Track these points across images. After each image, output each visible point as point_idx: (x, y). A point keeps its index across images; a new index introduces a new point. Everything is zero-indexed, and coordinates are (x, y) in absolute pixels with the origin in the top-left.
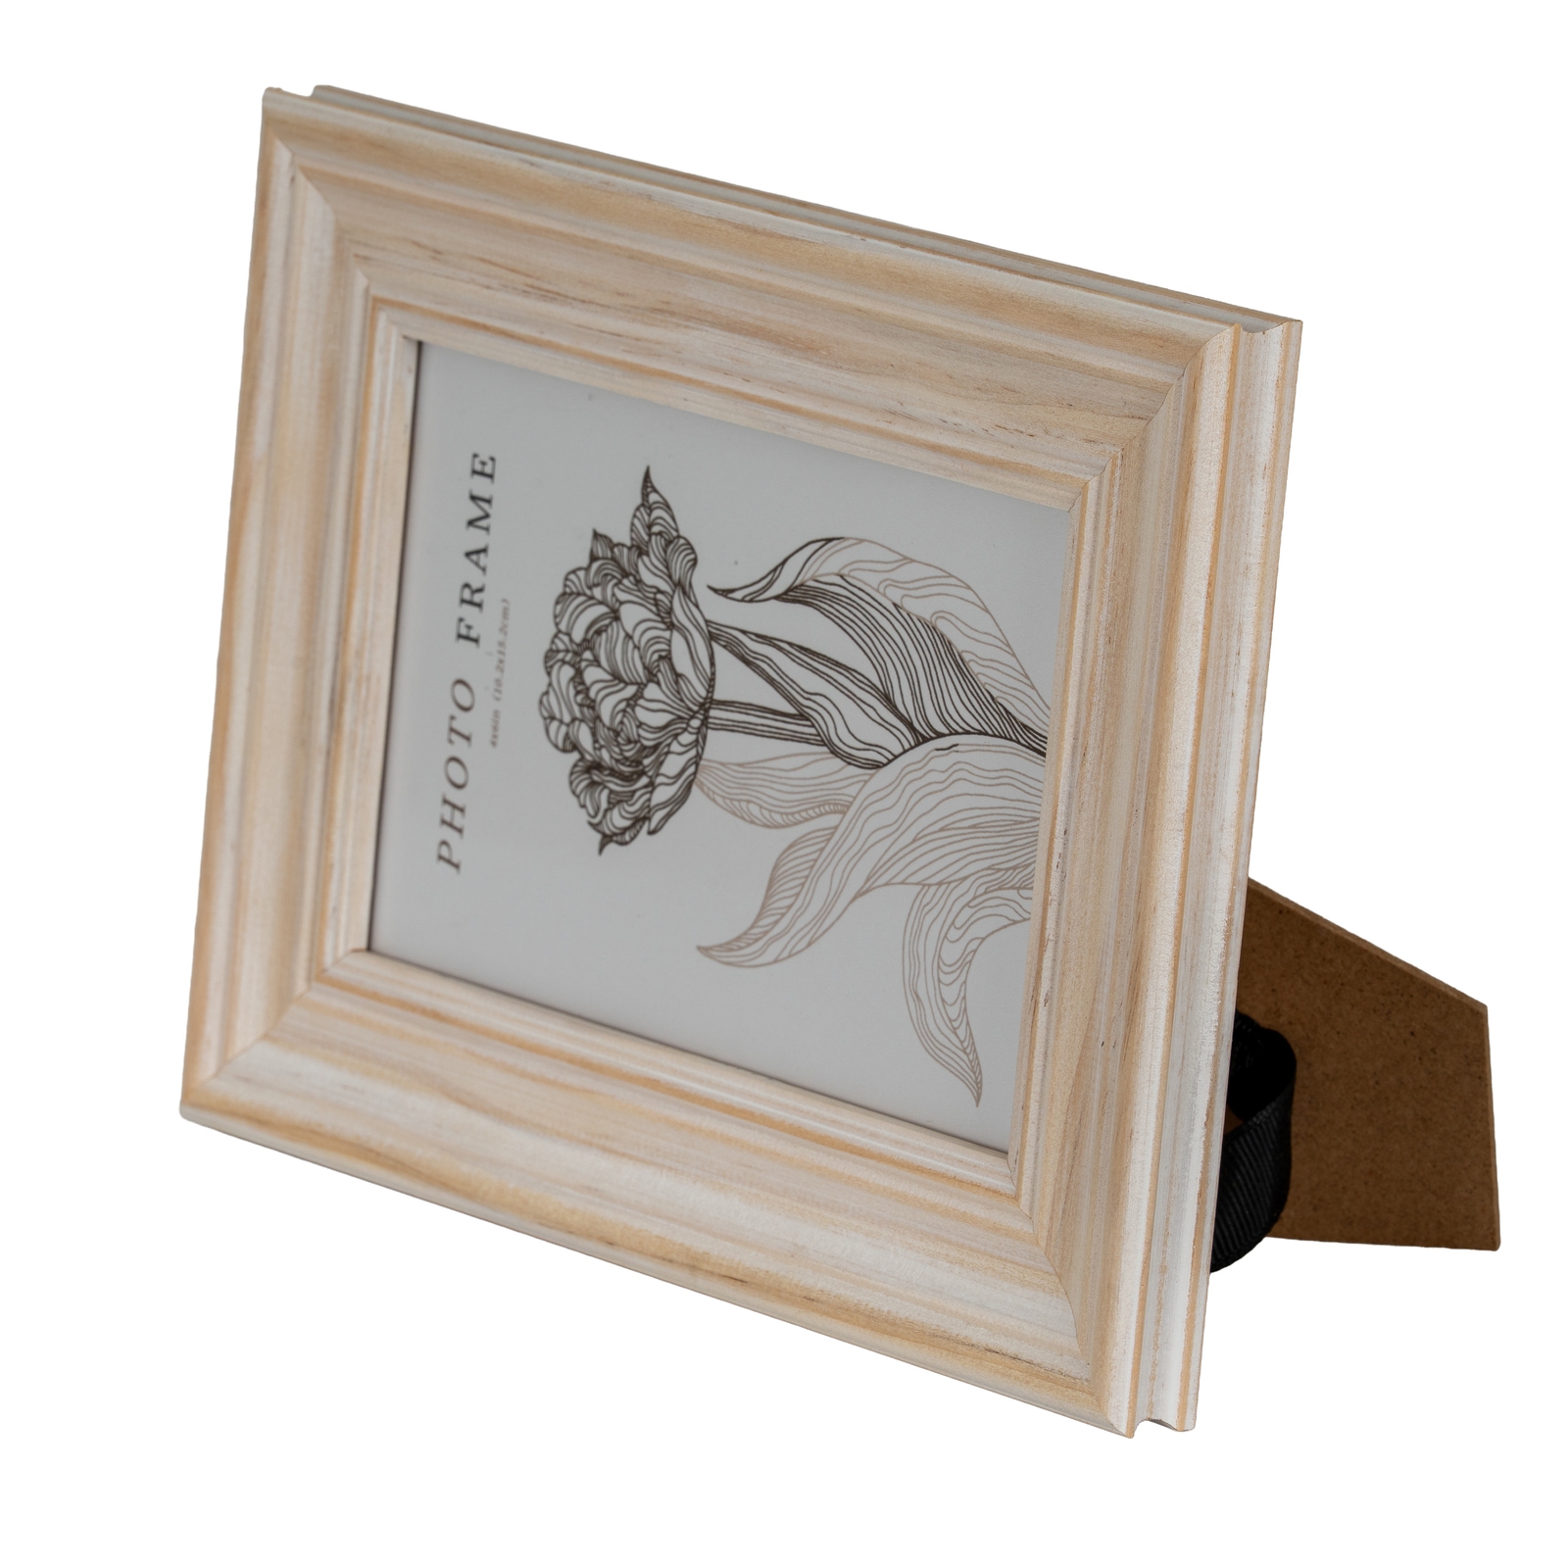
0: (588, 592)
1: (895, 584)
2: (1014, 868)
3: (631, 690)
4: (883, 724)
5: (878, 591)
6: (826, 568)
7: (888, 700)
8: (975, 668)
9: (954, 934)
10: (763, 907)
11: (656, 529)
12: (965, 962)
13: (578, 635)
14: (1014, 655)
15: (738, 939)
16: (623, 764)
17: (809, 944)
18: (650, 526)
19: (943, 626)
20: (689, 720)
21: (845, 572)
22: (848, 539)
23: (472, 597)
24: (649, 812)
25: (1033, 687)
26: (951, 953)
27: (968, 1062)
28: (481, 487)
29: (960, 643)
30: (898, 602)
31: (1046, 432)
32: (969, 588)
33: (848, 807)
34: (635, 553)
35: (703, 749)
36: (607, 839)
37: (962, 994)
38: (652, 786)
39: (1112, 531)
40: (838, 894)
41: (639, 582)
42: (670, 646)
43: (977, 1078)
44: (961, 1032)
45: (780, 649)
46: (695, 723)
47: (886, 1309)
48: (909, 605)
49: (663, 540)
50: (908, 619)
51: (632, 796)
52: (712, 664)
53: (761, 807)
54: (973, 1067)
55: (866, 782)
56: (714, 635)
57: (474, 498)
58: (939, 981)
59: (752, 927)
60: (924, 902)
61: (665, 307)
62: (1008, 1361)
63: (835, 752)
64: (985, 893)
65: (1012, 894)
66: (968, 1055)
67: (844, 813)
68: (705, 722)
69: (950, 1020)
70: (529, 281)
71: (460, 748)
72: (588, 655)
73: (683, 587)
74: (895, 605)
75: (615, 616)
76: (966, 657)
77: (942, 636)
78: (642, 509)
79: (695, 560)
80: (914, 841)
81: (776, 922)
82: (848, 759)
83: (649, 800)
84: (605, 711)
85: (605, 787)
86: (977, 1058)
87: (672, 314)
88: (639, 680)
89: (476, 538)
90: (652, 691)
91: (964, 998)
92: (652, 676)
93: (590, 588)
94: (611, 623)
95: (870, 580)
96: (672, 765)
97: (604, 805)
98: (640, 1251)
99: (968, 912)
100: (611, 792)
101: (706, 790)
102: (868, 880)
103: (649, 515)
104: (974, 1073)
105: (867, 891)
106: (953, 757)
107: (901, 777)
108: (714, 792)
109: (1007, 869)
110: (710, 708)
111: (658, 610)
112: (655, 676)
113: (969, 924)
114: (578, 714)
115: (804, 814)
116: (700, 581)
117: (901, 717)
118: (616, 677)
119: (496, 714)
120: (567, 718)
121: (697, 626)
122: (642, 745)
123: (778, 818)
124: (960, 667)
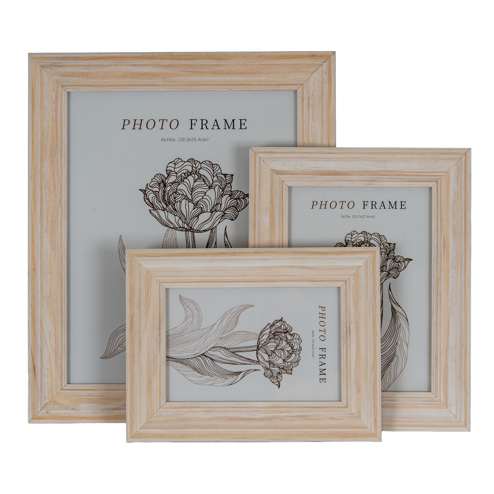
1: (213, 380)
2: (177, 337)
3: (278, 348)
4: (213, 355)
6: (230, 379)
7: (212, 359)
8: (191, 369)
9: (190, 323)
10: (239, 317)
12: (186, 318)
14: (182, 374)
15: (244, 310)
17: (226, 313)
19: (200, 375)
25: (176, 369)
26: (190, 319)
29: (196, 373)
31: (171, 415)
33: (219, 339)
37: (186, 313)
39: (153, 401)
40: (220, 323)
44: (186, 306)
45: (240, 363)
47: (185, 257)
48: (209, 377)
50: (209, 374)
52: (257, 357)
53: (241, 334)
55: (216, 344)
56: (258, 362)
58: (192, 314)
59: (241, 313)
60: (198, 327)
61: (270, 420)
62: (154, 256)
63: (224, 348)
64: (183, 331)
65: (176, 333)
67: (220, 338)
70: (307, 418)
76: (194, 371)
77: (200, 373)
79: (264, 374)
80: (202, 337)
81: (235, 315)
82: (221, 347)
87: (268, 419)
91: (186, 312)
95: (219, 379)
99: (187, 327)
102: (213, 327)
105: (213, 325)
106: (194, 353)
107: (207, 347)
109: (178, 336)
113: (187, 325)
115: (230, 335)
117: (208, 357)
121: (262, 363)
123: (237, 333)
124: (195, 369)
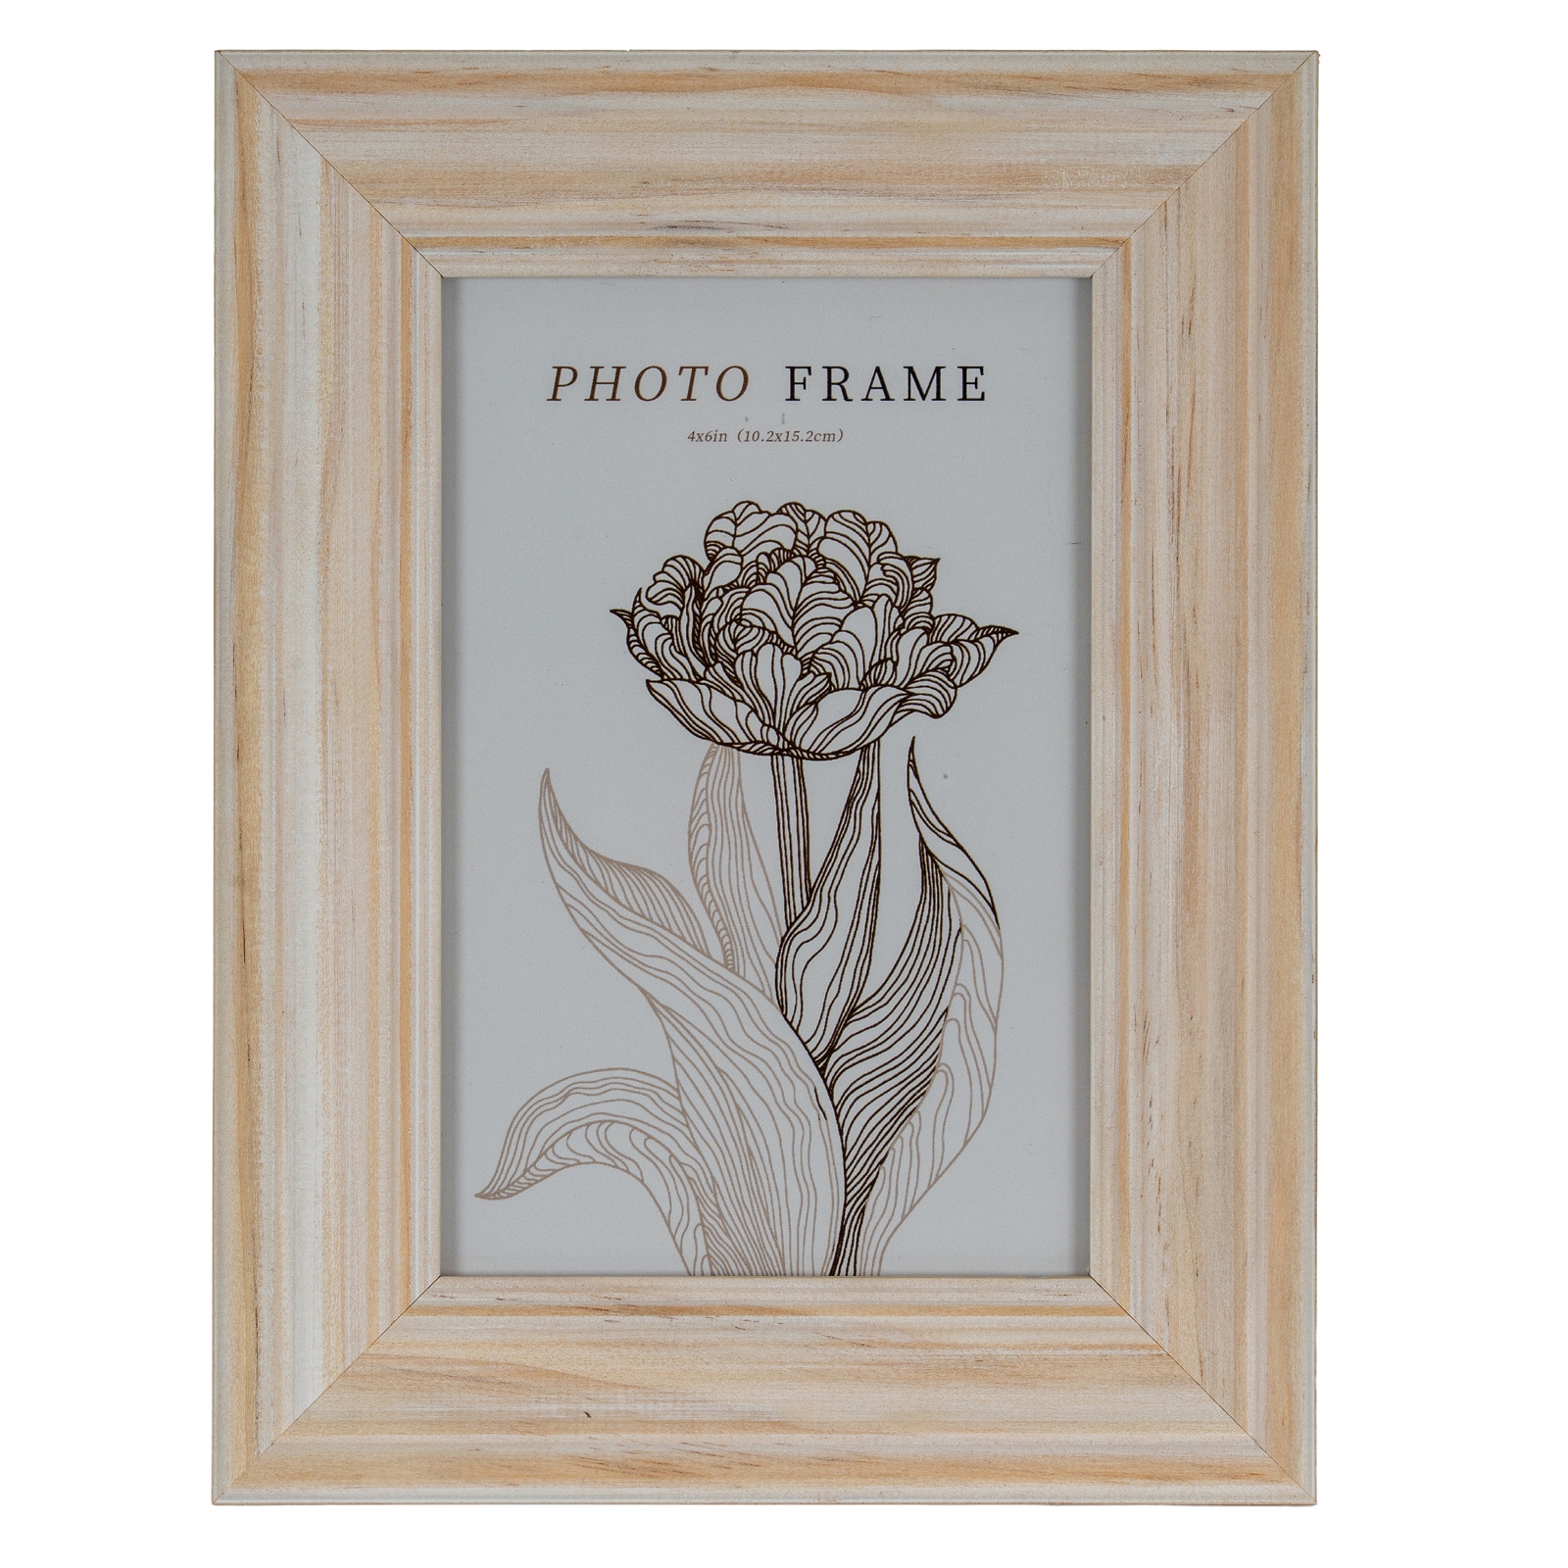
0: (874, 560)
5: (956, 984)
11: (956, 649)
13: (828, 549)
16: (710, 634)
18: (957, 642)
20: (774, 727)
21: (964, 930)
22: (1000, 935)
23: (836, 383)
24: (669, 679)
27: (516, 1176)
28: (951, 383)
30: (950, 1015)
32: (984, 1114)
34: (925, 622)
35: (748, 751)
36: (628, 617)
38: (697, 680)
41: (899, 632)
42: (843, 689)
43: (503, 1191)
46: (773, 738)
49: (948, 663)
51: (680, 653)
54: (513, 1184)
57: (938, 370)
66: (523, 1175)
68: (777, 752)
69: (552, 1146)
71: (678, 384)
72: (810, 566)
73: (905, 702)
74: (946, 1011)
75: (858, 604)
78: (973, 628)
83: (682, 679)
84: (757, 600)
85: (681, 610)
86: (524, 1189)
88: (799, 646)
89: (897, 383)
90: (793, 667)
92: (808, 664)
93: (878, 561)
94: (849, 596)
96: (723, 707)
97: (664, 611)
98: (242, 801)
100: (679, 619)
101: (709, 761)
103: (968, 640)
104: (507, 1187)
108: (708, 773)
110: (792, 756)
111: (877, 665)
112: (809, 672)
114: (748, 559)
116: (916, 724)
118: (796, 611)
119: (724, 437)
120: (740, 544)
122: (736, 659)
